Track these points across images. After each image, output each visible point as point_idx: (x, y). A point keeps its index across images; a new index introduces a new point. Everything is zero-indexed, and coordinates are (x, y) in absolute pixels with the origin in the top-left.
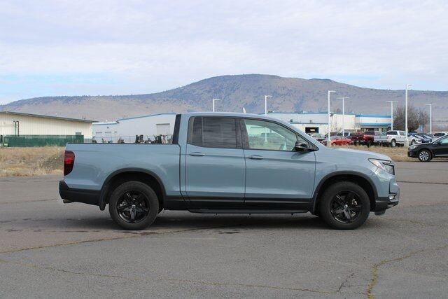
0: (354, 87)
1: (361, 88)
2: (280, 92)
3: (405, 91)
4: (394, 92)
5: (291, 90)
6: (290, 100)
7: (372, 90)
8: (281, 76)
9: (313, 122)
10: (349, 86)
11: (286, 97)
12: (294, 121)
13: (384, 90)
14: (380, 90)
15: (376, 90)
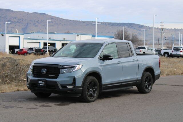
0: (60, 18)
1: (63, 19)
2: (12, 20)
3: (95, 22)
4: (84, 22)
5: (20, 19)
6: (19, 26)
7: (71, 20)
8: (13, 10)
9: (66, 39)
10: (56, 17)
11: (17, 23)
12: (51, 39)
13: (78, 21)
14: (75, 21)
15: (73, 21)
